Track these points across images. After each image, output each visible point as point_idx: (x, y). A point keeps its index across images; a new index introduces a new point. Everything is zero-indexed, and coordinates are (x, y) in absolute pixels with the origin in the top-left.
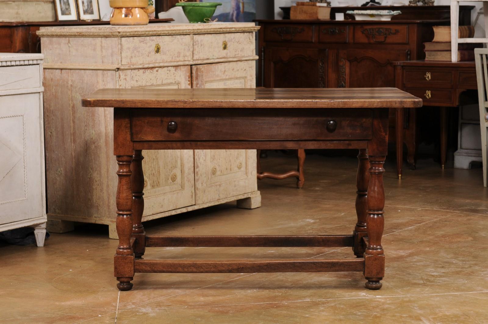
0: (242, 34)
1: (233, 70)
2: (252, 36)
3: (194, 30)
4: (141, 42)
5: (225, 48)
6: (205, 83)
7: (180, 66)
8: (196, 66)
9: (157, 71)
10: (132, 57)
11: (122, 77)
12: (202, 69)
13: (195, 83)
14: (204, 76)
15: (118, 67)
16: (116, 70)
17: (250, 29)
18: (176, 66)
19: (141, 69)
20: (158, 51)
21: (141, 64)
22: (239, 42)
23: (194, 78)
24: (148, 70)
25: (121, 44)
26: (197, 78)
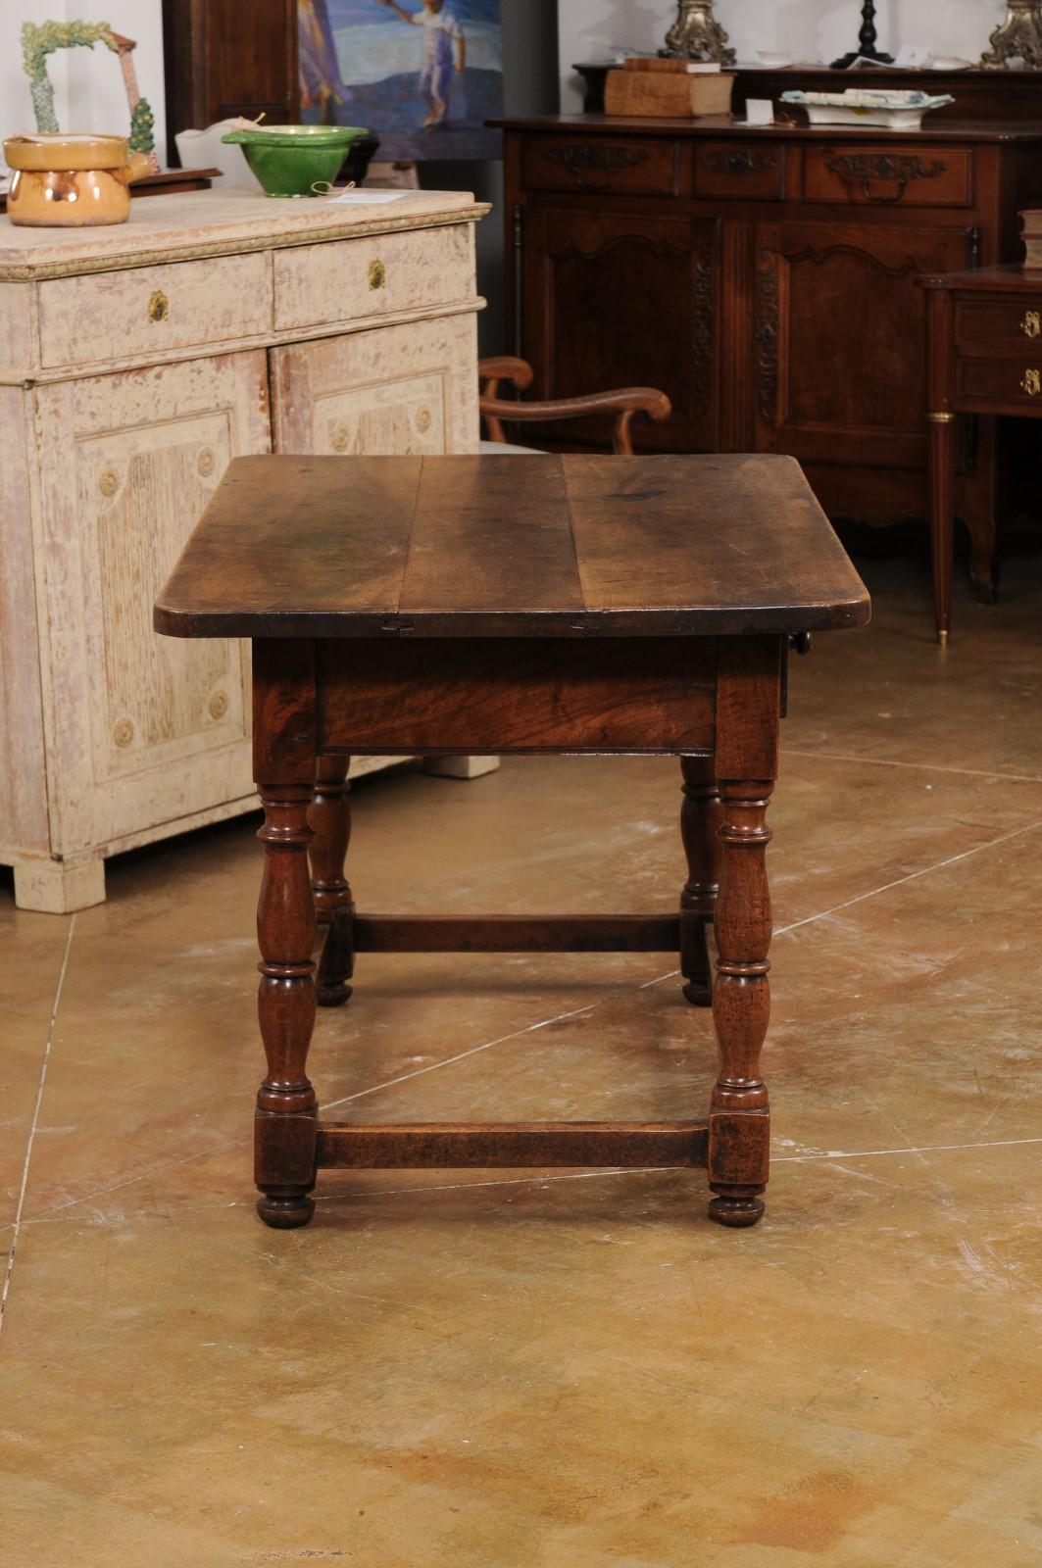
0: (432, 234)
1: (404, 349)
2: (466, 237)
3: (274, 236)
4: (102, 289)
5: (377, 283)
6: (315, 401)
7: (233, 353)
8: (285, 347)
9: (158, 377)
10: (75, 341)
11: (46, 406)
12: (305, 358)
13: (280, 402)
14: (310, 378)
15: (30, 377)
16: (26, 387)
17: (456, 215)
18: (220, 357)
19: (104, 375)
20: (158, 312)
21: (104, 362)
22: (422, 262)
23: (279, 389)
24: (127, 377)
25: (38, 303)
26: (287, 388)
